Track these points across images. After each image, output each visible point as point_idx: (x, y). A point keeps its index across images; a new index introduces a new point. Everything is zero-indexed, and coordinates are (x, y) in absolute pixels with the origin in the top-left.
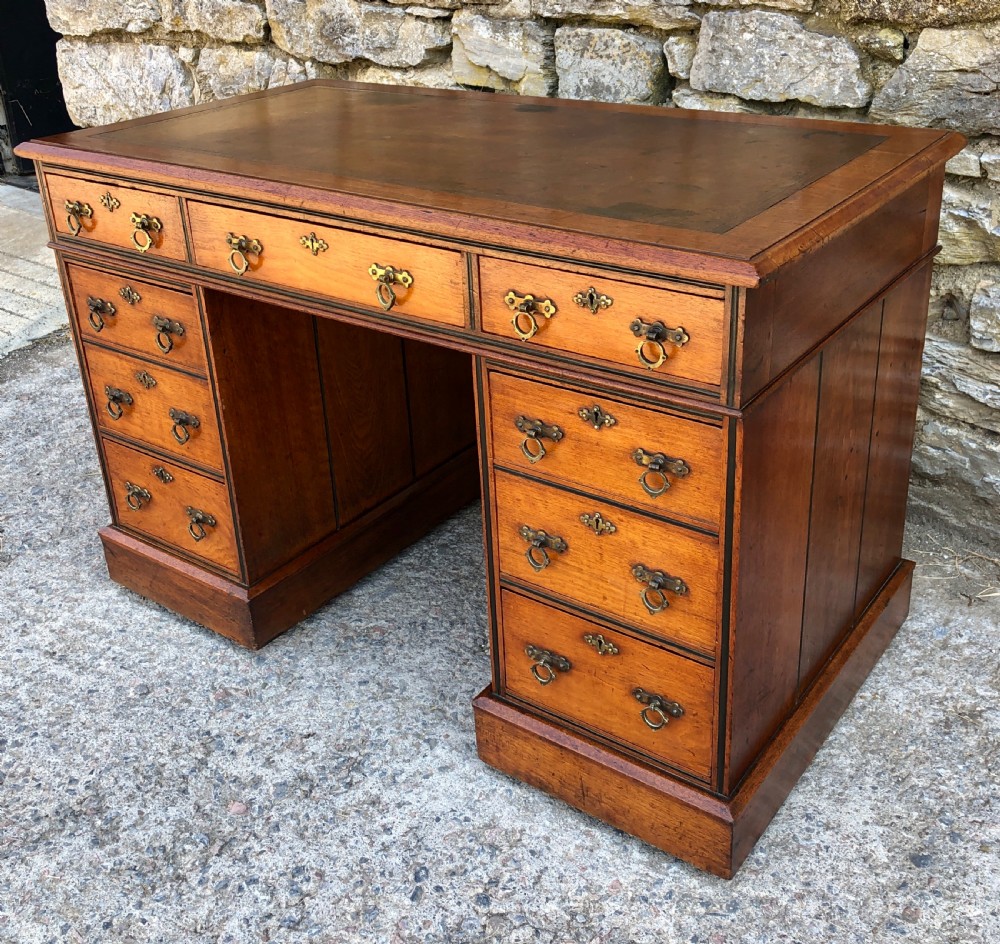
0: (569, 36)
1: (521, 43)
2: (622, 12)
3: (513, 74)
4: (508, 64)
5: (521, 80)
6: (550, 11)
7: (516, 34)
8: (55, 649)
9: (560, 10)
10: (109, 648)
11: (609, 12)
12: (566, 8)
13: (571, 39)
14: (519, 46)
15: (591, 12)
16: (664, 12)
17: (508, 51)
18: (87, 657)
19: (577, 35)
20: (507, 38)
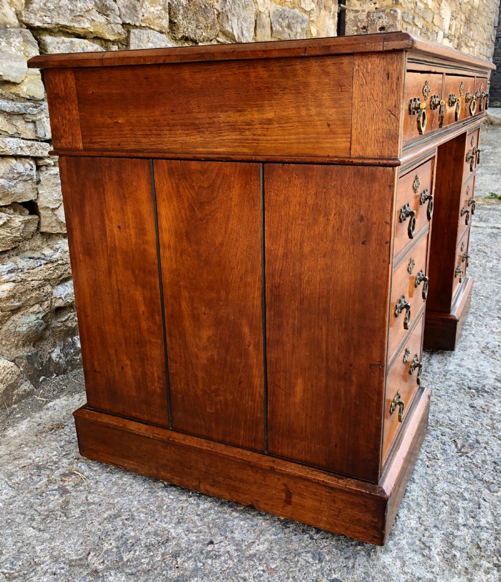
0: (58, 43)
1: (23, 48)
2: (89, 26)
3: (17, 77)
4: (11, 67)
5: (23, 81)
6: (39, 21)
7: (17, 40)
8: (491, 565)
9: (49, 21)
10: (464, 525)
11: (83, 25)
12: (54, 20)
13: (59, 45)
14: (20, 51)
15: (72, 24)
16: (112, 28)
17: (10, 55)
18: (485, 535)
19: (64, 42)
20: (9, 44)
